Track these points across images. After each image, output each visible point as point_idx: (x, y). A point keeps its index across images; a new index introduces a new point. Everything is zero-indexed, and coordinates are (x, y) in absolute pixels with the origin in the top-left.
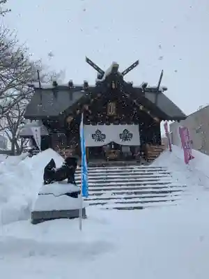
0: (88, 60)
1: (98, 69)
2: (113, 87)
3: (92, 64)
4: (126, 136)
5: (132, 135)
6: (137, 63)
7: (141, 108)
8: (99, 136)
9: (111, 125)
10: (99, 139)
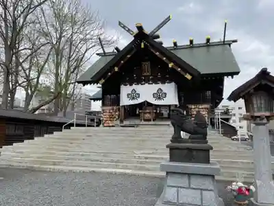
0: (120, 23)
1: (129, 31)
2: (143, 46)
4: (160, 95)
5: (165, 94)
6: (168, 19)
7: (170, 65)
8: (134, 95)
9: (147, 85)
10: (133, 98)
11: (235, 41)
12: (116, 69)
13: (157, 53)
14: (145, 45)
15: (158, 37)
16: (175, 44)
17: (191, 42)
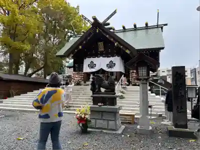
1: (89, 21)
2: (97, 32)
3: (85, 19)
4: (111, 65)
6: (115, 12)
7: (116, 44)
8: (92, 65)
9: (101, 58)
10: (92, 67)
11: (166, 25)
12: (80, 47)
13: (107, 36)
14: (99, 30)
15: (109, 24)
16: (124, 27)
17: (135, 26)
